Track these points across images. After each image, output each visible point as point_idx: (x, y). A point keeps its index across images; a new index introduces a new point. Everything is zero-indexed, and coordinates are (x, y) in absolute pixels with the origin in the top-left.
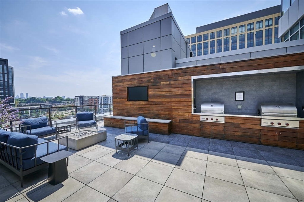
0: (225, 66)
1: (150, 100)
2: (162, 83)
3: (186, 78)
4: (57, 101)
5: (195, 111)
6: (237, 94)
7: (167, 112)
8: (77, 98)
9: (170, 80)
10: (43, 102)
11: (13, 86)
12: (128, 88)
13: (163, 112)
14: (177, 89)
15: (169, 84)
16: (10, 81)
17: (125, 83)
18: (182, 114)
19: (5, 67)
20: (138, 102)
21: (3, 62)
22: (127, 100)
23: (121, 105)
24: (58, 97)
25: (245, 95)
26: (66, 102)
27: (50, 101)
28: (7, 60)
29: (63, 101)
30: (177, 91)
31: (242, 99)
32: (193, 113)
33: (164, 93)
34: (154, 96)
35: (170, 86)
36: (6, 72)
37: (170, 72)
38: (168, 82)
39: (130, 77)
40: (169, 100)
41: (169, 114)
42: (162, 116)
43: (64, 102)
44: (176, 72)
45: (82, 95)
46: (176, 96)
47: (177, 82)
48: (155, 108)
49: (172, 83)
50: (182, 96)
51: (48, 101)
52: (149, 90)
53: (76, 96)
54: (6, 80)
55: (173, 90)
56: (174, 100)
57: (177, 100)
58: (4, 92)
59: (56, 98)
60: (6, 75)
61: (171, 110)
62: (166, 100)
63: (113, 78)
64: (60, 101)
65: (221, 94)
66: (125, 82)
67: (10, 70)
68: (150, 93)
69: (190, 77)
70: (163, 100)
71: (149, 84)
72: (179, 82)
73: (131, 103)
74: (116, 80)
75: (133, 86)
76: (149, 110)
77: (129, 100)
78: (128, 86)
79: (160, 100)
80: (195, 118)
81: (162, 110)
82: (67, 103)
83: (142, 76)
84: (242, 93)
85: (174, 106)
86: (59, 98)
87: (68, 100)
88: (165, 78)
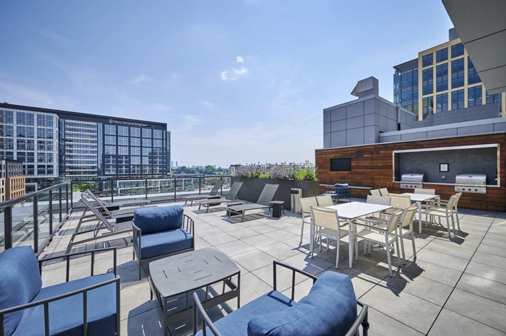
1: (352, 170)
2: (365, 156)
3: (388, 152)
4: (208, 171)
5: (396, 180)
6: (441, 165)
7: (369, 181)
8: (232, 167)
9: (372, 153)
10: (193, 173)
11: (169, 153)
12: (331, 159)
13: (365, 181)
14: (379, 161)
15: (372, 157)
16: (168, 148)
17: (328, 156)
18: (384, 182)
19: (164, 131)
20: (340, 172)
21: (163, 127)
22: (330, 170)
23: (324, 175)
24: (209, 166)
25: (449, 167)
26: (217, 173)
27: (201, 172)
28: (166, 124)
29: (214, 172)
30: (379, 163)
31: (447, 170)
32: (394, 181)
33: (366, 164)
34: (357, 167)
35: (372, 159)
36: (164, 138)
37: (373, 147)
38: (371, 156)
39: (334, 151)
40: (371, 170)
41: (371, 183)
42: (365, 184)
43: (215, 174)
44: (378, 147)
45: (238, 164)
46: (378, 167)
47: (379, 155)
48: (358, 177)
49: (374, 156)
50: (383, 167)
51: (198, 171)
52: (352, 162)
53: (231, 166)
54: (165, 147)
55: (375, 162)
56: (376, 170)
57: (379, 170)
58: (163, 160)
59: (207, 167)
60: (164, 141)
61: (373, 179)
62: (368, 170)
63: (316, 151)
64: (211, 172)
65: (425, 165)
66: (329, 154)
67: (168, 135)
68: (353, 164)
69: (391, 151)
70: (365, 170)
71: (353, 156)
72: (381, 156)
73: (334, 172)
74: (319, 153)
75: (336, 158)
76: (351, 179)
77: (332, 170)
78: (331, 158)
79: (362, 170)
80: (396, 186)
81: (364, 179)
82: (219, 174)
83: (345, 150)
84: (447, 165)
85: (376, 175)
86: (209, 168)
87: (220, 170)
88: (368, 152)
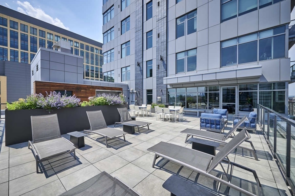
0: (106, 88)
2: (82, 91)
3: (93, 90)
9: (86, 89)
14: (89, 94)
15: (86, 91)
17: (52, 88)
33: (83, 96)
37: (86, 86)
38: (85, 91)
39: (58, 84)
44: (89, 86)
49: (87, 91)
55: (87, 94)
69: (95, 90)
75: (60, 90)
78: (55, 90)
83: (68, 85)
88: (84, 88)
